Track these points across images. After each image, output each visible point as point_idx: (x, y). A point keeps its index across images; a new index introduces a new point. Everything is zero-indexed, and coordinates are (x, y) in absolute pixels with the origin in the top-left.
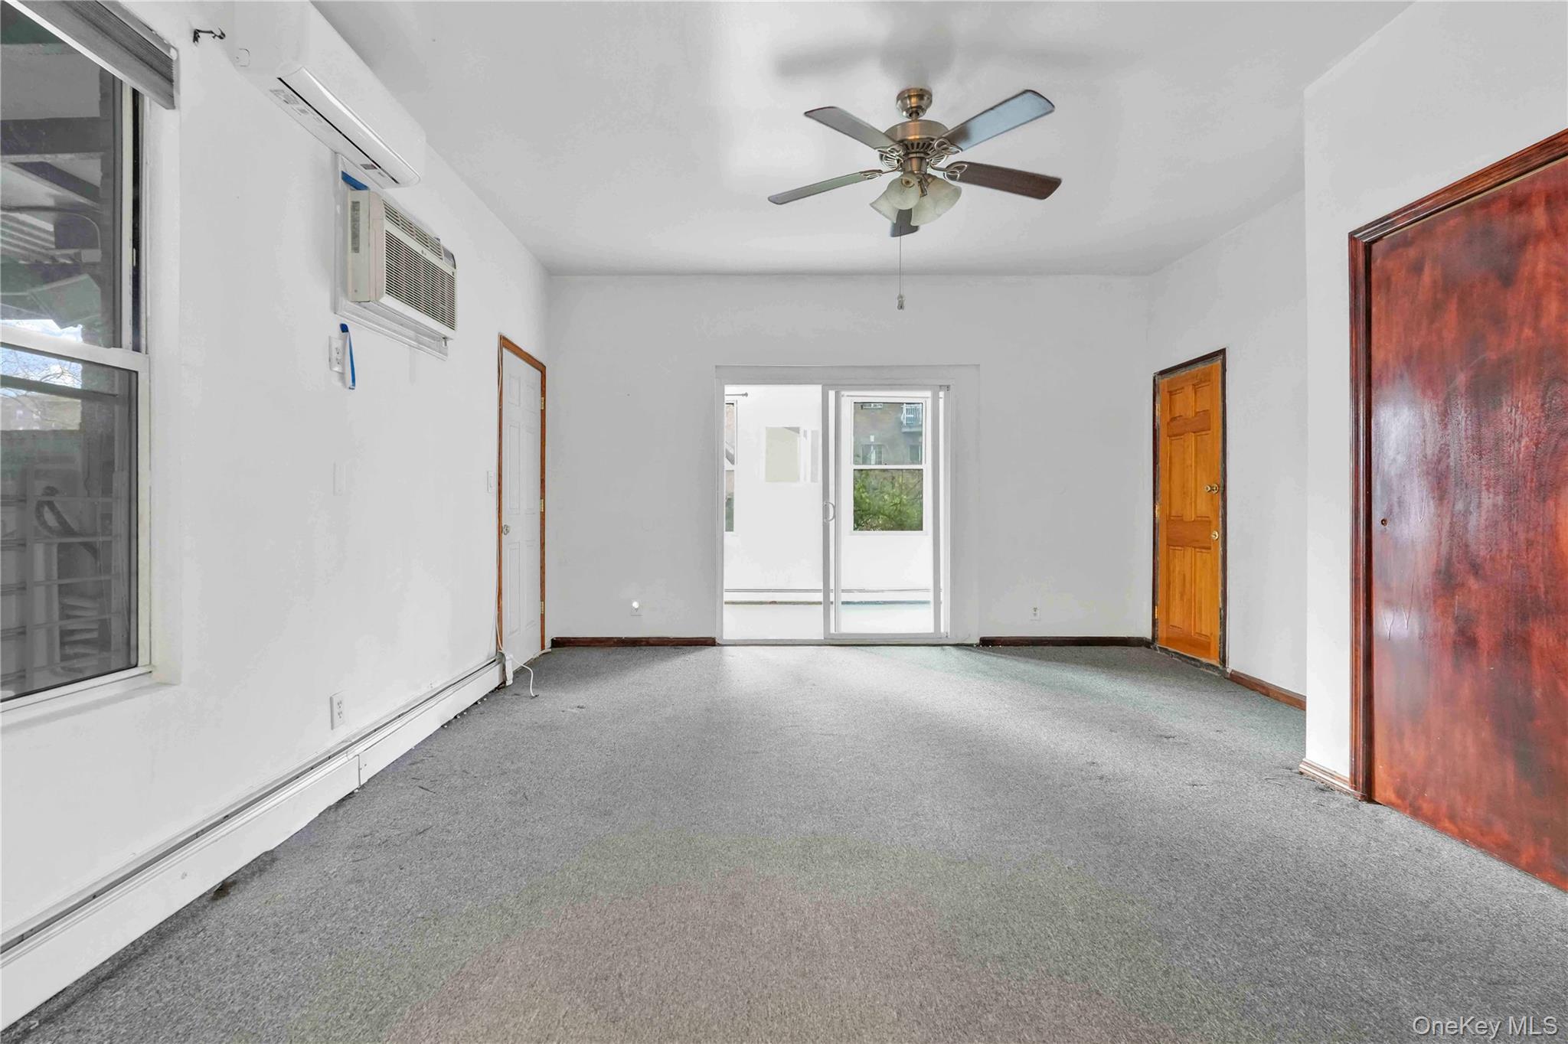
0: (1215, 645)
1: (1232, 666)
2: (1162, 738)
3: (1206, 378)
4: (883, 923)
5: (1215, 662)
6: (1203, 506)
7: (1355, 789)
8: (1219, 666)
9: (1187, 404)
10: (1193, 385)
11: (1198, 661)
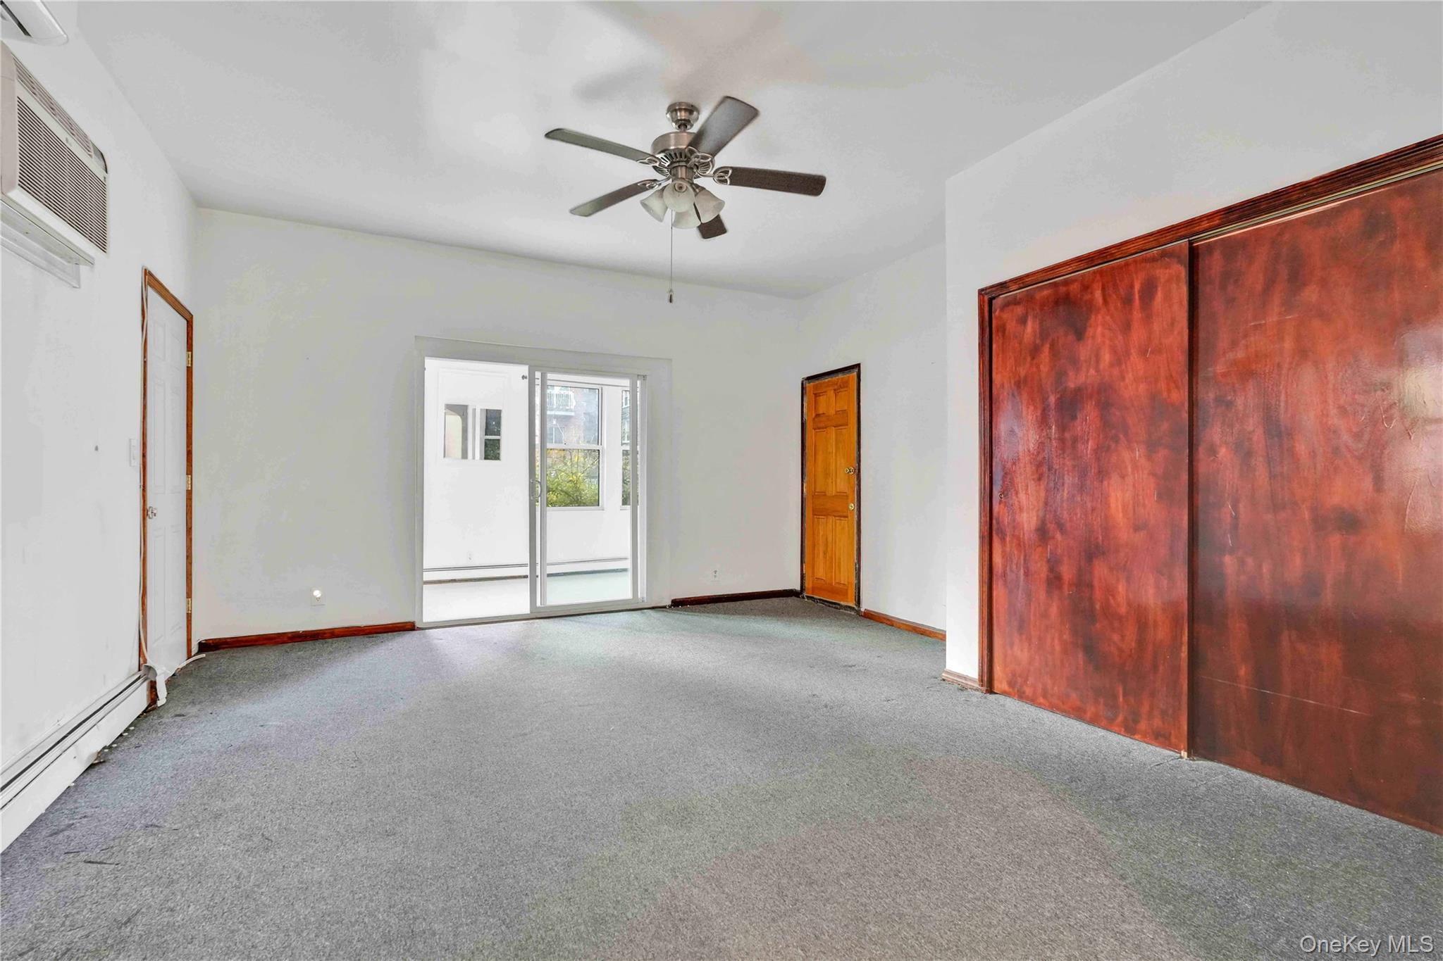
0: (852, 592)
1: (864, 607)
2: (848, 668)
3: (845, 385)
4: (739, 872)
5: (852, 604)
6: (841, 484)
7: (982, 686)
8: (855, 607)
9: (829, 404)
10: (835, 390)
11: (839, 604)
